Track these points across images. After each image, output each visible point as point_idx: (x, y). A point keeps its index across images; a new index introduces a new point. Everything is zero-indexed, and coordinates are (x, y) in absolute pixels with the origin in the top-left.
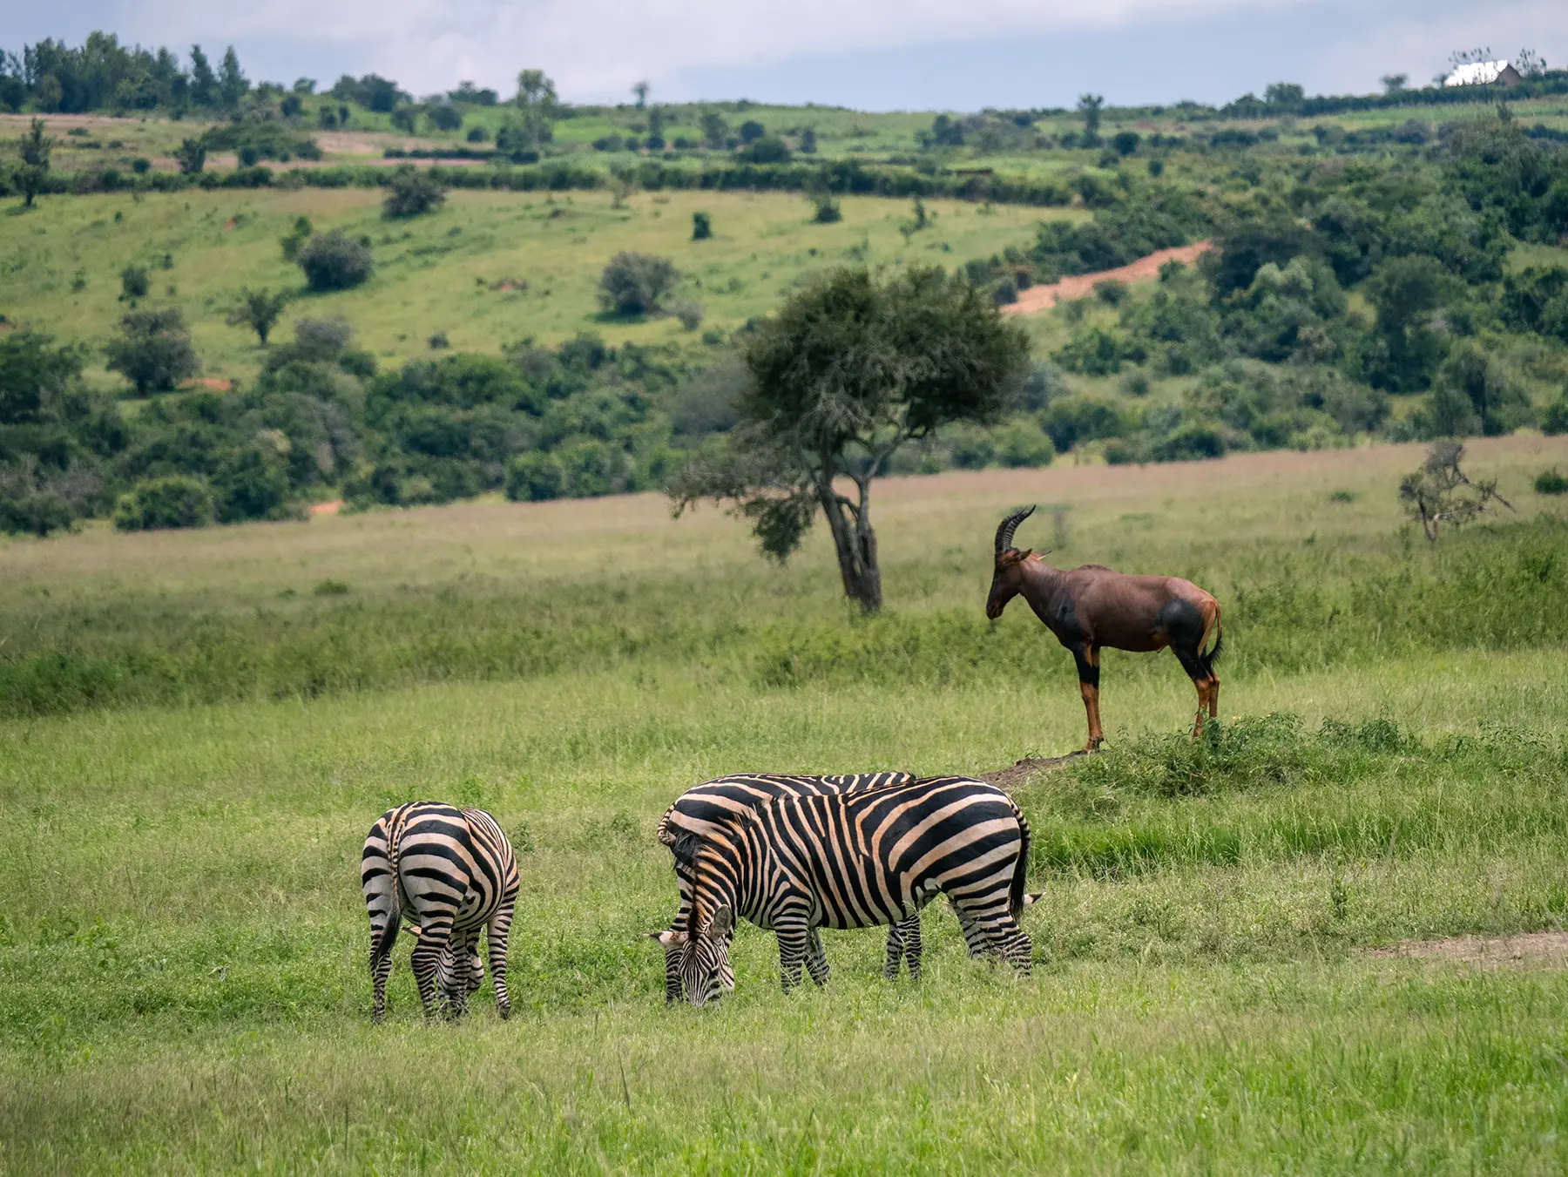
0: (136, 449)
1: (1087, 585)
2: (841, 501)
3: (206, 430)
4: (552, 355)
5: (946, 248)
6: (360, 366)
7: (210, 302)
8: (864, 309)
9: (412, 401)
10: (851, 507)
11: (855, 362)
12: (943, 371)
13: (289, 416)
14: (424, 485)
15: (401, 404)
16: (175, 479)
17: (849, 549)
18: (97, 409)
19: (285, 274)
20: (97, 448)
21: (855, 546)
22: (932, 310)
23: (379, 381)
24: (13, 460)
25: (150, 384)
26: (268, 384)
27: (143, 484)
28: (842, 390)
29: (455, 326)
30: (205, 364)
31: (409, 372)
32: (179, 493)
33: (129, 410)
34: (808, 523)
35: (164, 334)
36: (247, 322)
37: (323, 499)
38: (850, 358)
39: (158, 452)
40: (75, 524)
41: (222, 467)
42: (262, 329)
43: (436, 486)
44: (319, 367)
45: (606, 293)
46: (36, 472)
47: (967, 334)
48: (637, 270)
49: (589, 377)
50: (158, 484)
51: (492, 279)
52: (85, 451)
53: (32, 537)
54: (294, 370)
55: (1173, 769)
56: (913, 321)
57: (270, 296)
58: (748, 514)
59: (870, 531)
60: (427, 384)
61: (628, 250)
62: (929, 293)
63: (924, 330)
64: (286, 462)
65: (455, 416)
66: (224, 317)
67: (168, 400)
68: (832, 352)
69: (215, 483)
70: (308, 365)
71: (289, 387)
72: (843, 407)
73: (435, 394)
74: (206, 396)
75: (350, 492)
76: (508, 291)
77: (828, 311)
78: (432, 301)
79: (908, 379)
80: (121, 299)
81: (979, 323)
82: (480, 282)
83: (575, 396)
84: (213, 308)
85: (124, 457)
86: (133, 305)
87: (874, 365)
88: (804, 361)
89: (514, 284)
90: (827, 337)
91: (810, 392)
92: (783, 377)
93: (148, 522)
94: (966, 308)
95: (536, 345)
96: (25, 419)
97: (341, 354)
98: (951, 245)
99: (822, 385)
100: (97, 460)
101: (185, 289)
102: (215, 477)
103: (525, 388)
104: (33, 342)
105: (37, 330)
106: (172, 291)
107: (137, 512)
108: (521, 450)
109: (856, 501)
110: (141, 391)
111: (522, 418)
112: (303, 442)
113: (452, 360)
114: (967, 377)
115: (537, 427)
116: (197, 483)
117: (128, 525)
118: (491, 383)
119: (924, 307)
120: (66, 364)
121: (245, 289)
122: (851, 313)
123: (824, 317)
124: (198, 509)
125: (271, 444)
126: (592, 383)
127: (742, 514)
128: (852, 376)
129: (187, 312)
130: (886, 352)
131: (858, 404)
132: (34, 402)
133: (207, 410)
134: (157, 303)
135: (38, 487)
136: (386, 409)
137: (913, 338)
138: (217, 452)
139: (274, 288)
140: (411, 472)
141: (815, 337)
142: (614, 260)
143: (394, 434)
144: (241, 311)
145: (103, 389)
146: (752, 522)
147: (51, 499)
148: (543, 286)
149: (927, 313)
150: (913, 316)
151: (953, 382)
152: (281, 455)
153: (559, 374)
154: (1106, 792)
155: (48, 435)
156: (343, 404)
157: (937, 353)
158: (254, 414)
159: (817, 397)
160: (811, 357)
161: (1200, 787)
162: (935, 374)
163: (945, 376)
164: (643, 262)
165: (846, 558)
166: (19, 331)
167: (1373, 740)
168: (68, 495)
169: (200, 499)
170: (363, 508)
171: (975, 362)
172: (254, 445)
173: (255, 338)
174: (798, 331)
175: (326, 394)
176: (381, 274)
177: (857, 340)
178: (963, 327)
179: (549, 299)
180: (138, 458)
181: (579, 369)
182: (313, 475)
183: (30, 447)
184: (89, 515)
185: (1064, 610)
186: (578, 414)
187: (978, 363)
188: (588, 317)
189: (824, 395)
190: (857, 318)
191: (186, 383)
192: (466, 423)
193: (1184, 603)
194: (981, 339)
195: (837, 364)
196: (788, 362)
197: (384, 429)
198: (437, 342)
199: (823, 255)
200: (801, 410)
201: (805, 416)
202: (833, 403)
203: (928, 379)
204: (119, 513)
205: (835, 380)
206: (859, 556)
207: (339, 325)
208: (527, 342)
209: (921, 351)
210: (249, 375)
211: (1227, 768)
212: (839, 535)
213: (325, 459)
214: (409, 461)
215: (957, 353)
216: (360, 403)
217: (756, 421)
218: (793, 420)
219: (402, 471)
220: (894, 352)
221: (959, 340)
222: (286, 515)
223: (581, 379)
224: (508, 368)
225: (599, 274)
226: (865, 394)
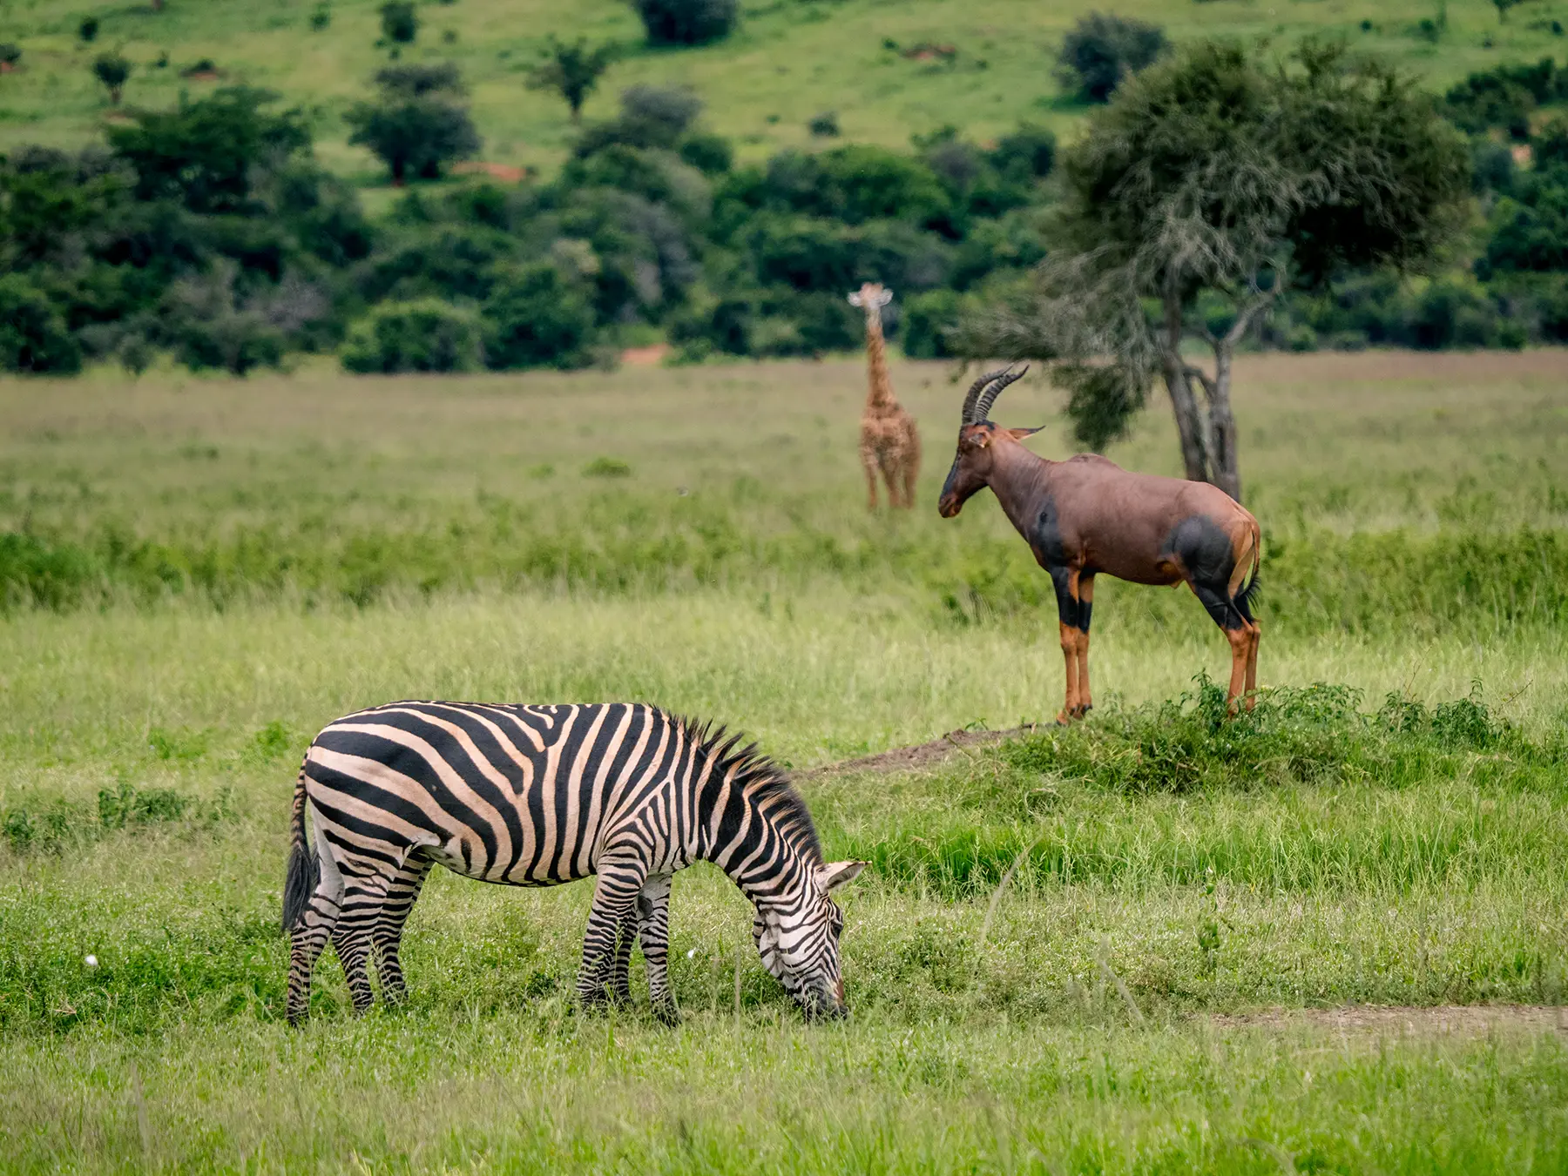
0: (379, 258)
1: (1079, 485)
2: (1188, 373)
3: (481, 236)
4: (983, 156)
5: (1557, 29)
6: (709, 157)
7: (505, 55)
8: (1236, 101)
9: (777, 209)
10: (1205, 382)
11: (1219, 176)
12: (1344, 194)
13: (598, 222)
14: (785, 329)
15: (762, 214)
16: (431, 304)
17: (1197, 442)
18: (327, 198)
19: (614, 21)
20: (325, 255)
21: (1207, 438)
22: (1331, 106)
23: (732, 179)
24: (201, 265)
25: (410, 168)
26: (576, 177)
27: (387, 308)
28: (1197, 213)
29: (848, 107)
30: (490, 145)
31: (778, 166)
32: (430, 324)
33: (376, 204)
34: (1140, 402)
35: (433, 98)
36: (554, 86)
37: (643, 345)
38: (1211, 170)
39: (413, 264)
40: (287, 359)
41: (499, 290)
42: (574, 95)
43: (804, 331)
44: (646, 156)
45: (1068, 69)
46: (236, 284)
47: (1381, 143)
48: (1113, 38)
49: (1029, 187)
50: (404, 309)
51: (906, 42)
52: (309, 258)
53: (222, 375)
54: (615, 158)
55: (1152, 755)
56: (1304, 121)
57: (588, 51)
58: (1056, 383)
59: (1229, 418)
60: (804, 186)
61: (1103, 12)
62: (1329, 80)
63: (1319, 135)
64: (591, 287)
65: (837, 233)
66: (523, 76)
67: (432, 193)
68: (1185, 159)
69: (488, 313)
70: (631, 151)
71: (605, 180)
72: (1198, 239)
73: (812, 202)
74: (486, 189)
75: (681, 334)
76: (928, 60)
77: (1182, 99)
78: (819, 70)
79: (1294, 203)
80: (380, 44)
81: (1399, 129)
82: (890, 45)
83: (1010, 217)
84: (510, 62)
85: (363, 268)
86: (395, 55)
87: (1244, 184)
88: (1144, 171)
89: (939, 52)
90: (1181, 140)
91: (1152, 215)
92: (1114, 191)
93: (389, 363)
94: (1383, 105)
95: (962, 139)
96: (223, 208)
97: (684, 138)
98: (1563, 25)
99: (1169, 207)
100: (324, 271)
101: (470, 34)
102: (490, 303)
103: (941, 199)
104: (247, 99)
105: (256, 83)
106: (450, 37)
107: (373, 348)
108: (930, 286)
109: (1210, 372)
110: (397, 176)
111: (932, 243)
112: (619, 262)
113: (838, 154)
114: (1379, 207)
115: (953, 254)
116: (462, 312)
117: (359, 366)
118: (891, 191)
119: (1322, 102)
120: (289, 134)
121: (551, 37)
122: (1214, 105)
123: (1175, 108)
124: (457, 349)
125: (571, 261)
126: (1034, 196)
127: (1046, 385)
128: (1213, 196)
129: (469, 67)
130: (1266, 164)
131: (1221, 237)
132: (236, 184)
133: (486, 209)
134: (432, 52)
135: (238, 305)
136: (740, 219)
137: (1304, 145)
138: (498, 267)
139: (596, 38)
140: (768, 310)
141: (1163, 136)
142: (1082, 24)
143: (748, 255)
144: (547, 70)
145: (340, 172)
146: (1063, 396)
147: (252, 325)
148: (980, 55)
149: (1324, 111)
150: (1306, 113)
151: (1358, 211)
152: (586, 277)
153: (991, 182)
154: (1048, 782)
155: (255, 232)
156: (678, 207)
157: (1337, 168)
158: (550, 218)
159: (1161, 223)
160: (1155, 166)
161: (1184, 784)
162: (1335, 197)
163: (1349, 202)
164: (1121, 28)
165: (1194, 455)
166: (229, 84)
167: (1448, 728)
168: (279, 319)
169: (461, 334)
170: (696, 357)
171: (1390, 186)
172: (548, 262)
173: (563, 108)
174: (1138, 126)
175: (656, 194)
176: (750, 26)
177: (1223, 143)
178: (1376, 134)
179: (985, 75)
180: (383, 271)
181: (1018, 177)
182: (628, 309)
183: (230, 249)
184: (309, 347)
185: (1043, 518)
186: (1011, 241)
187: (1396, 189)
188: (1040, 103)
189: (1171, 220)
190: (1223, 114)
191: (459, 168)
192: (852, 246)
193: (1203, 521)
194: (1401, 152)
195: (1192, 178)
196: (1122, 171)
197: (735, 249)
198: (823, 127)
199: (1379, 29)
200: (1139, 239)
201: (1144, 249)
202: (1182, 234)
203: (1325, 206)
204: (349, 349)
205: (1189, 201)
206: (1211, 451)
207: (686, 96)
208: (948, 133)
209: (1315, 164)
210: (550, 163)
211: (1229, 757)
212: (1185, 421)
213: (646, 282)
214: (767, 295)
215: (1363, 170)
216: (705, 210)
217: (1075, 254)
218: (1126, 255)
219: (756, 307)
220: (1275, 165)
221: (1369, 151)
222: (587, 362)
223: (1020, 190)
224: (919, 169)
225: (1057, 42)
226: (1231, 223)
